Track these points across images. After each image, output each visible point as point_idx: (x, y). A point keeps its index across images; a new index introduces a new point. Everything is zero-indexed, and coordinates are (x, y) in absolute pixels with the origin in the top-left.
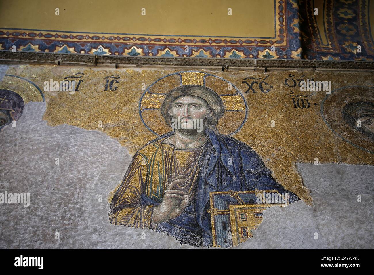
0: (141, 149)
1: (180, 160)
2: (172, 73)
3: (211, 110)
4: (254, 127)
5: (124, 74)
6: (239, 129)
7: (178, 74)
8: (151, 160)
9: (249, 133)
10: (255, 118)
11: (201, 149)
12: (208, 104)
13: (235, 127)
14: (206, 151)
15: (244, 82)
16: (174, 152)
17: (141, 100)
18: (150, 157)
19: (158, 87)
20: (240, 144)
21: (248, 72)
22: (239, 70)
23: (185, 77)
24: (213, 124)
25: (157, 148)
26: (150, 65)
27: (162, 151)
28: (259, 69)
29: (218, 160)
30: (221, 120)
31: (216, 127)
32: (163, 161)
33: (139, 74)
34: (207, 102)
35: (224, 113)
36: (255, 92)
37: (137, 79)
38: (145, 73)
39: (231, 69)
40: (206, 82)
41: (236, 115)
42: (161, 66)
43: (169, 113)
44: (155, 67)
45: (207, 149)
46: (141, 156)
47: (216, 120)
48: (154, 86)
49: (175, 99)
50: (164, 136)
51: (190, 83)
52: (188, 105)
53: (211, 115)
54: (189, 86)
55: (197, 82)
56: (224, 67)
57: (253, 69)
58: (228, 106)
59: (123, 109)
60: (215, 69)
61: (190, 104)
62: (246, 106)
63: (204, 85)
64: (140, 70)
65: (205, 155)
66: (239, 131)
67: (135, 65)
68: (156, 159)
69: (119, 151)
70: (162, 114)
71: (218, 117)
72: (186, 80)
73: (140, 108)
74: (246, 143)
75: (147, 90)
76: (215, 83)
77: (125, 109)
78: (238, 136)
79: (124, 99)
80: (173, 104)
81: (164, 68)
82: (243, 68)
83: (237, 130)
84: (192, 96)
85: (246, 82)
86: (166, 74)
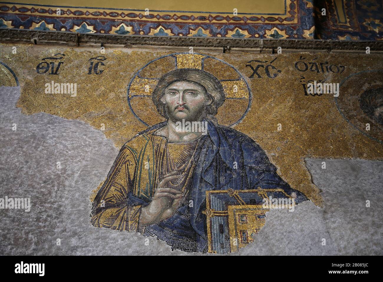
0: (128, 142)
1: (173, 155)
2: (166, 55)
3: (210, 97)
4: (259, 117)
5: (111, 56)
6: (241, 119)
7: (172, 56)
8: (140, 154)
9: (252, 124)
10: (260, 107)
11: (197, 142)
12: (206, 91)
13: (236, 117)
14: (203, 145)
15: (248, 65)
16: (166, 145)
17: (130, 86)
18: (139, 150)
19: (149, 71)
20: (241, 136)
21: (253, 54)
22: (243, 51)
23: (180, 59)
24: (212, 114)
25: (147, 140)
26: (140, 46)
27: (153, 144)
28: (265, 50)
29: (216, 154)
30: (220, 109)
31: (214, 117)
32: (154, 155)
33: (128, 55)
34: (205, 88)
35: (224, 101)
36: (260, 77)
37: (126, 61)
38: (135, 55)
39: (233, 50)
40: (205, 65)
41: (239, 103)
42: (153, 46)
43: (161, 100)
44: (146, 48)
45: (204, 142)
46: (129, 149)
47: (215, 109)
48: (146, 70)
49: (169, 85)
50: (155, 127)
51: (186, 67)
52: (183, 92)
53: (209, 103)
54: (185, 69)
55: (194, 65)
56: (226, 48)
57: (258, 51)
58: (229, 93)
59: (109, 95)
60: (215, 50)
61: (185, 90)
62: (249, 93)
63: (202, 69)
64: (129, 51)
65: (201, 149)
66: (241, 122)
67: (123, 46)
68: (145, 153)
69: (104, 144)
70: (154, 102)
71: (218, 105)
72: (182, 63)
73: (129, 94)
74: (248, 135)
75: (137, 75)
76: (215, 66)
77: (112, 95)
78: (240, 127)
79: (110, 84)
80: (166, 90)
81: (156, 49)
82: (247, 49)
83: (239, 120)
84: (189, 81)
85: (250, 66)
86: (159, 56)
